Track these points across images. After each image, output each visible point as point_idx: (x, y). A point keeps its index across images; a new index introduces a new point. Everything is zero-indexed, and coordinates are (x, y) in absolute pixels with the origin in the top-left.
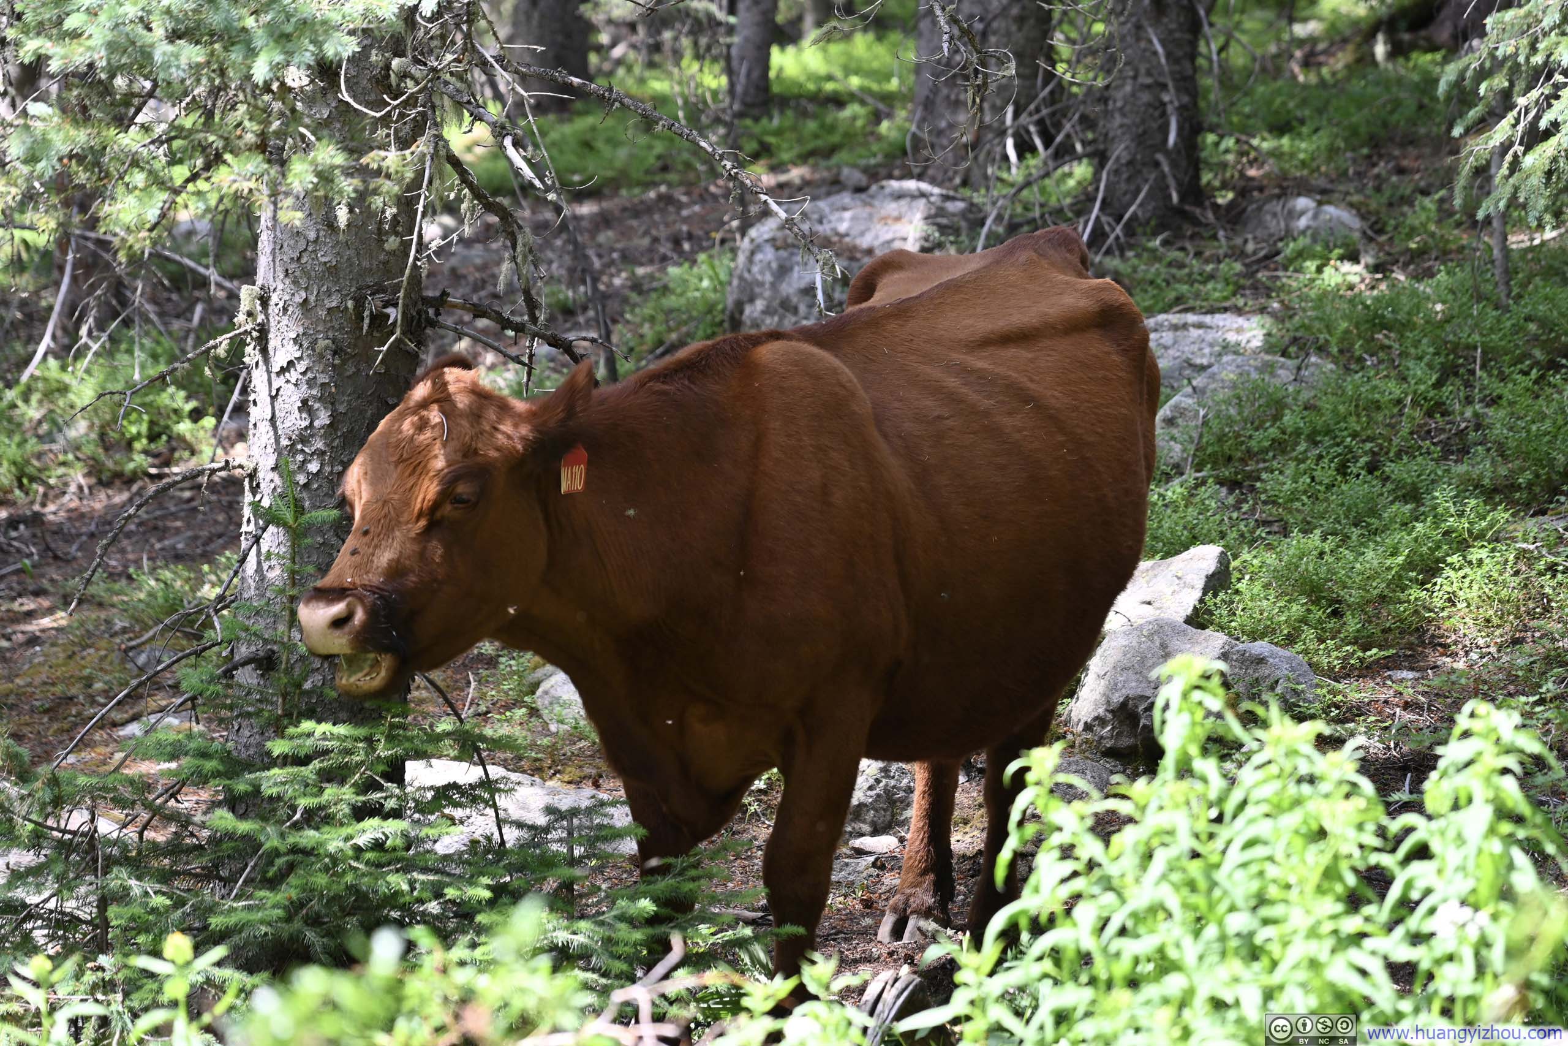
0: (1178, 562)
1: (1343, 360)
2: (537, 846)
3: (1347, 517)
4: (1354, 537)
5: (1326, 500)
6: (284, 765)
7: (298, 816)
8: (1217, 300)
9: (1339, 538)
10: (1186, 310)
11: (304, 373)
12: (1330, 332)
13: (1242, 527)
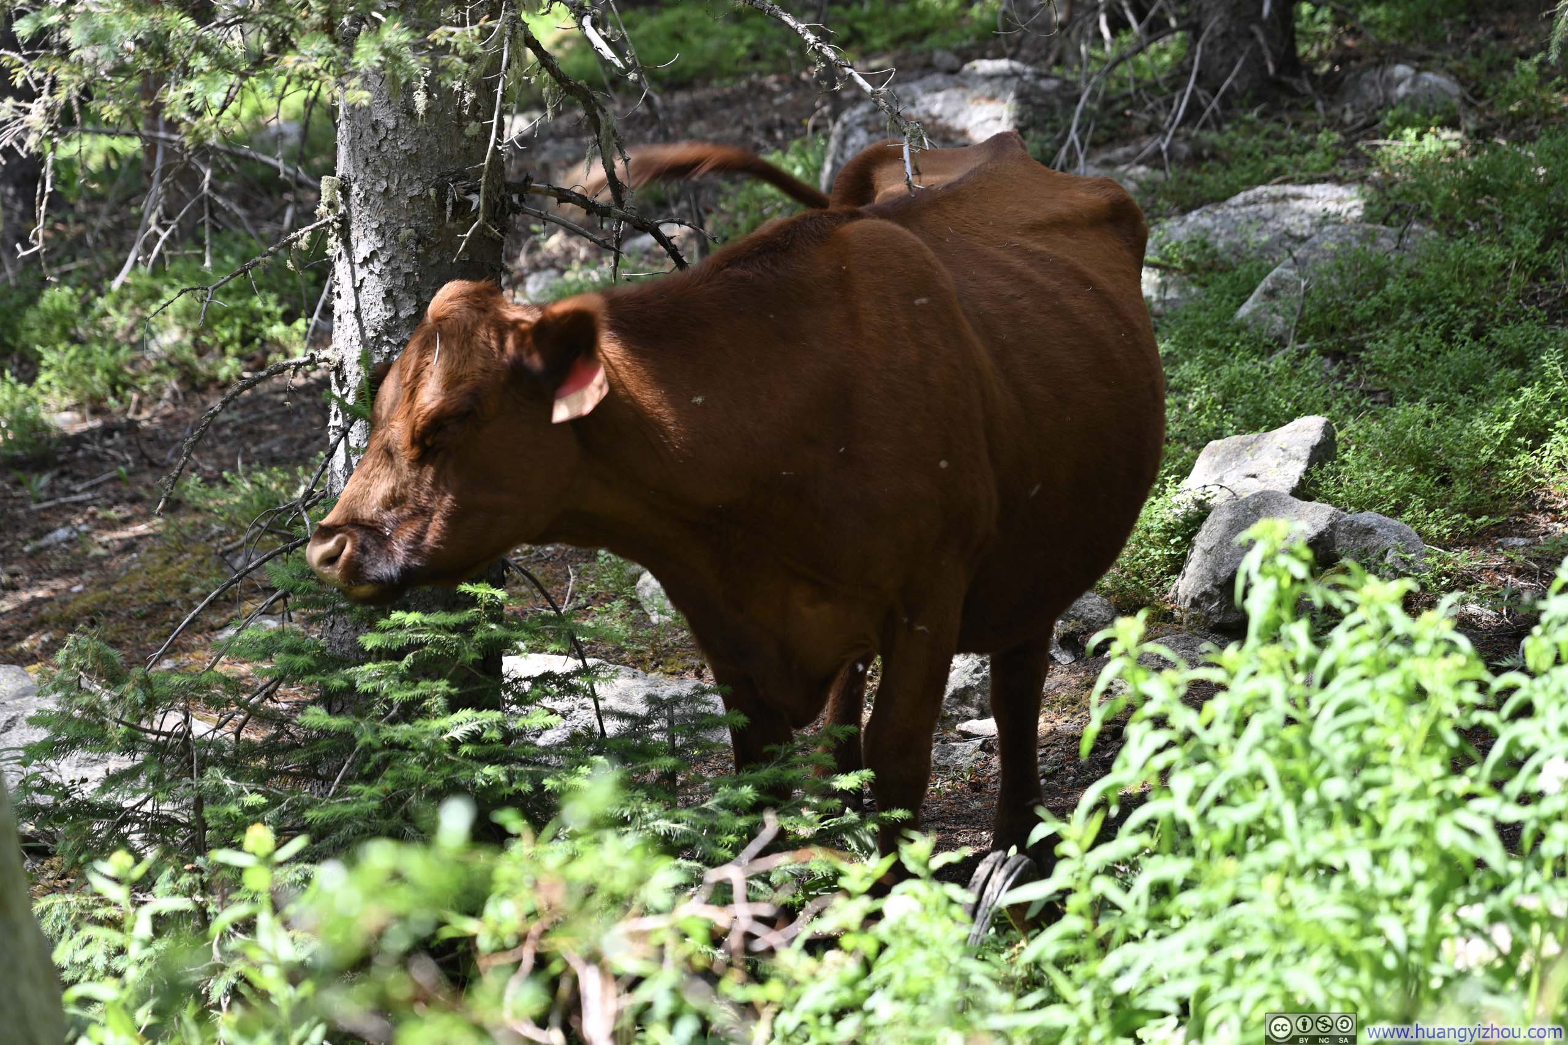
0: (1282, 435)
1: (1445, 226)
2: (637, 736)
3: (1453, 384)
4: (1461, 404)
5: (1432, 367)
6: (378, 660)
7: (394, 711)
8: (1315, 170)
9: (1446, 405)
10: (1285, 182)
11: (387, 264)
12: (1431, 198)
13: (1348, 398)
